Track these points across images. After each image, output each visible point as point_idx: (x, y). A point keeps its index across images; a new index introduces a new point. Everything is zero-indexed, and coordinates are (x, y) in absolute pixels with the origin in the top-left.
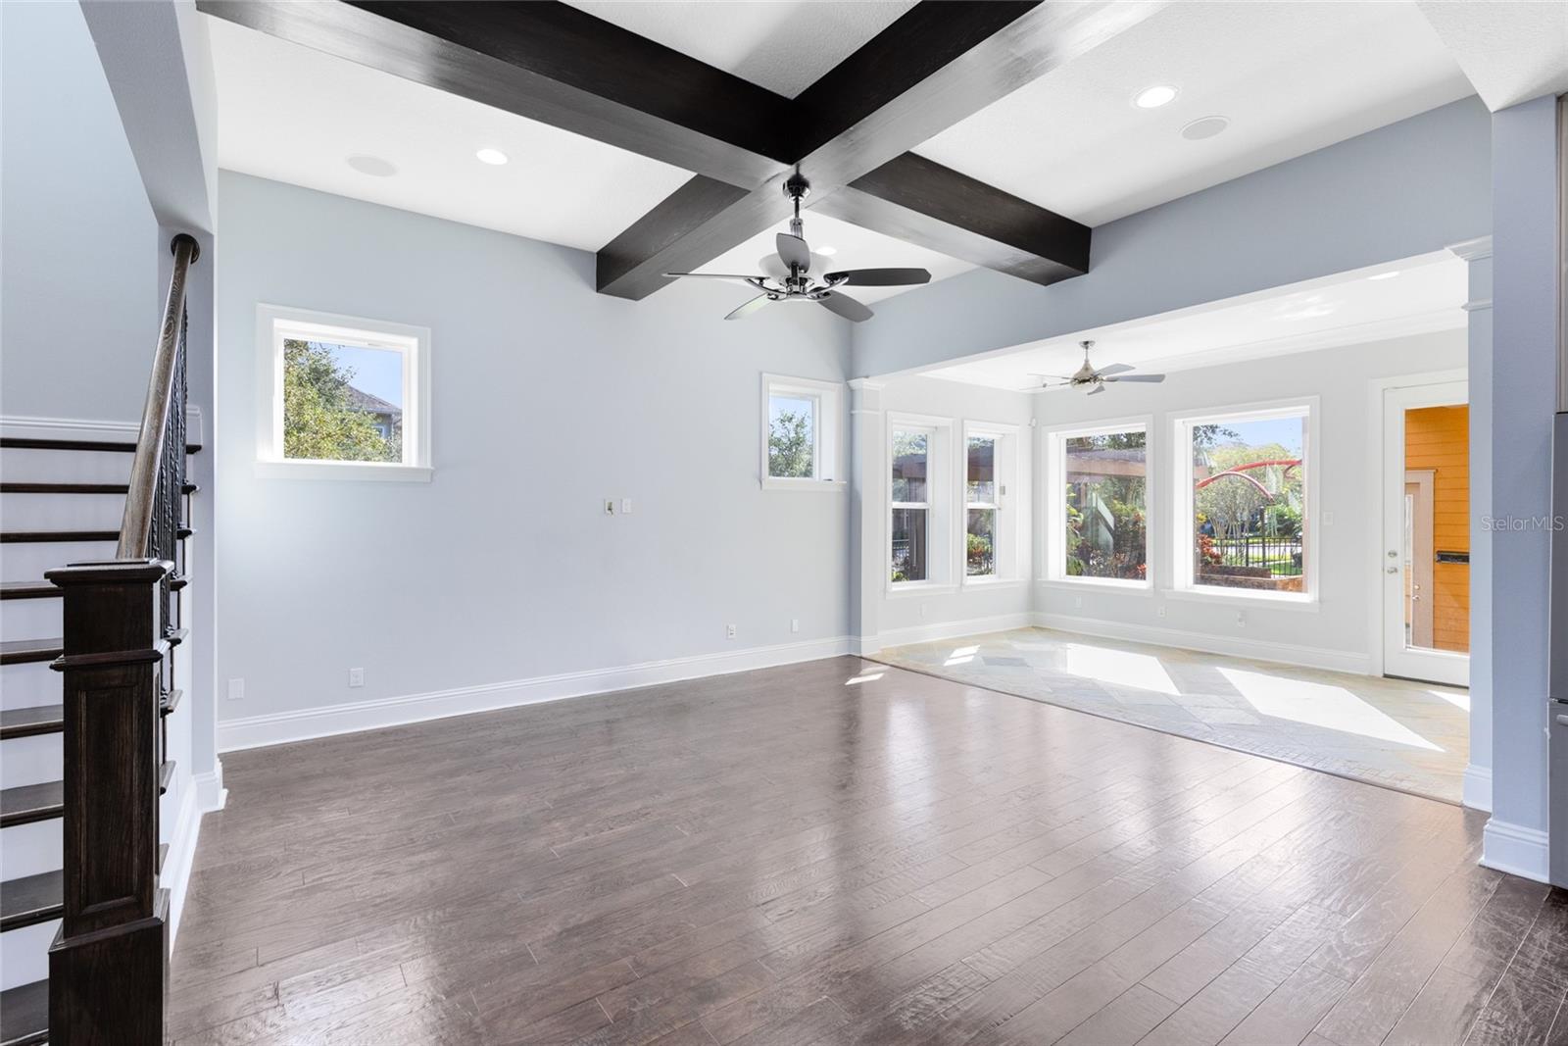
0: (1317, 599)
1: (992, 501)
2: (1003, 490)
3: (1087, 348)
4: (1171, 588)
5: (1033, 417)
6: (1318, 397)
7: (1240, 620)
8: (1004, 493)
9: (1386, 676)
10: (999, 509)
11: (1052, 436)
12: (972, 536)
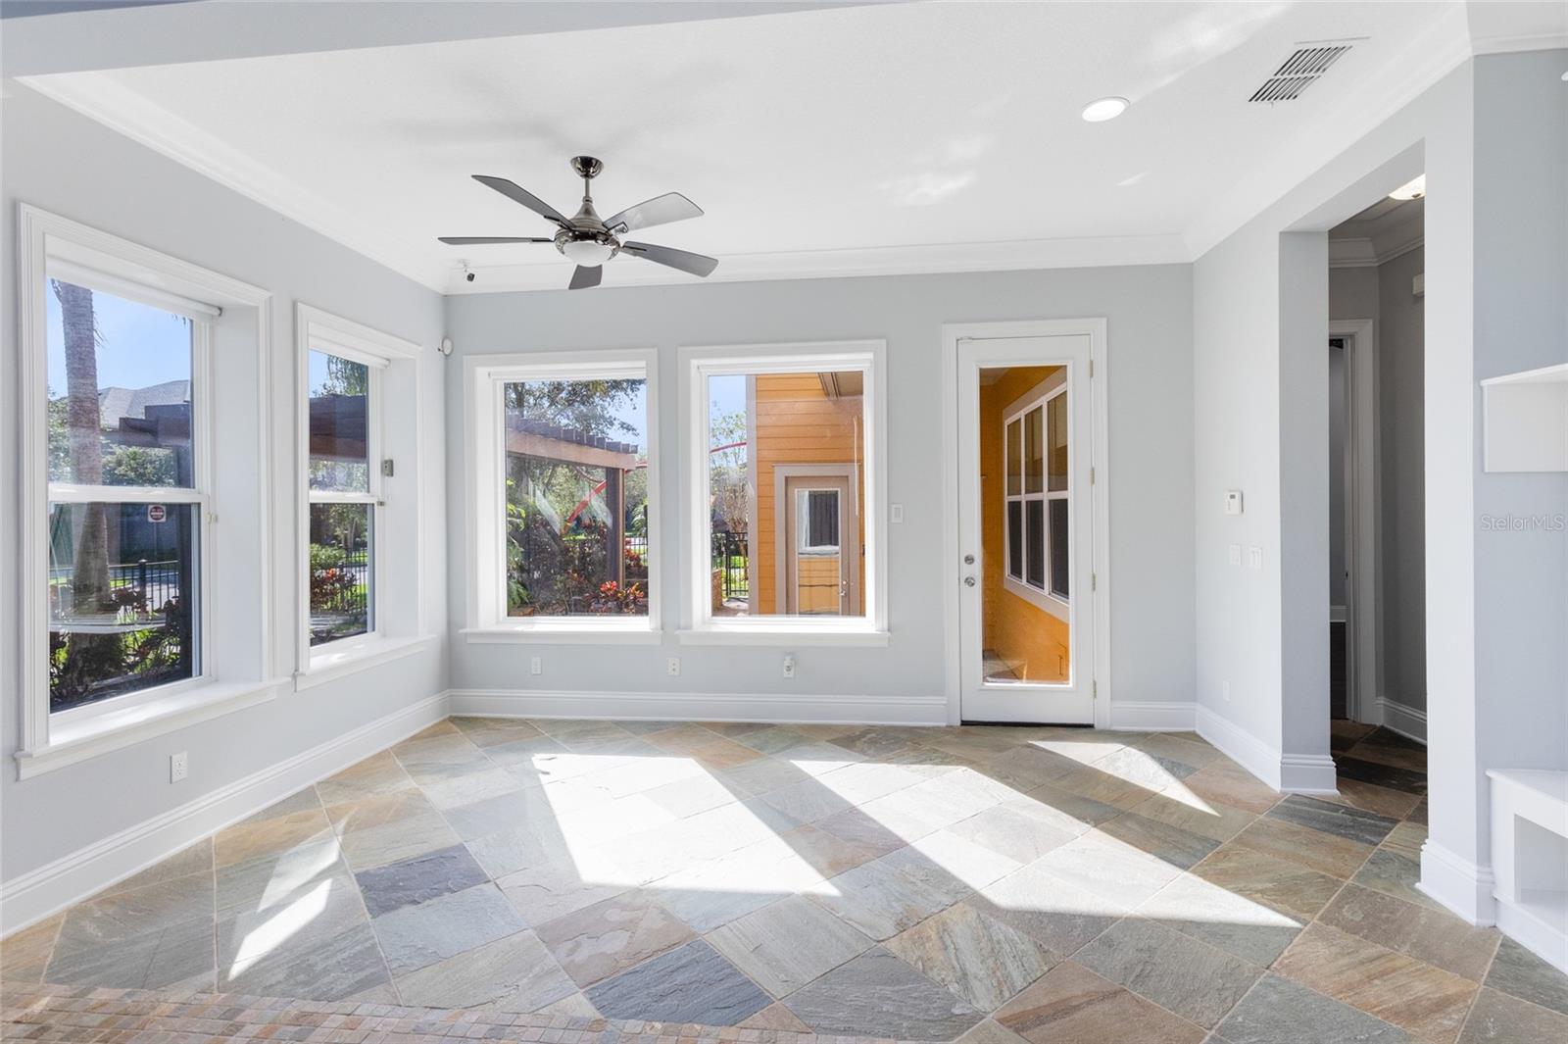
0: (886, 627)
1: (367, 486)
2: (388, 468)
3: (587, 175)
4: (689, 627)
5: (445, 337)
6: (883, 342)
7: (789, 668)
8: (391, 474)
9: (964, 723)
10: (381, 504)
11: (481, 372)
12: (316, 546)
